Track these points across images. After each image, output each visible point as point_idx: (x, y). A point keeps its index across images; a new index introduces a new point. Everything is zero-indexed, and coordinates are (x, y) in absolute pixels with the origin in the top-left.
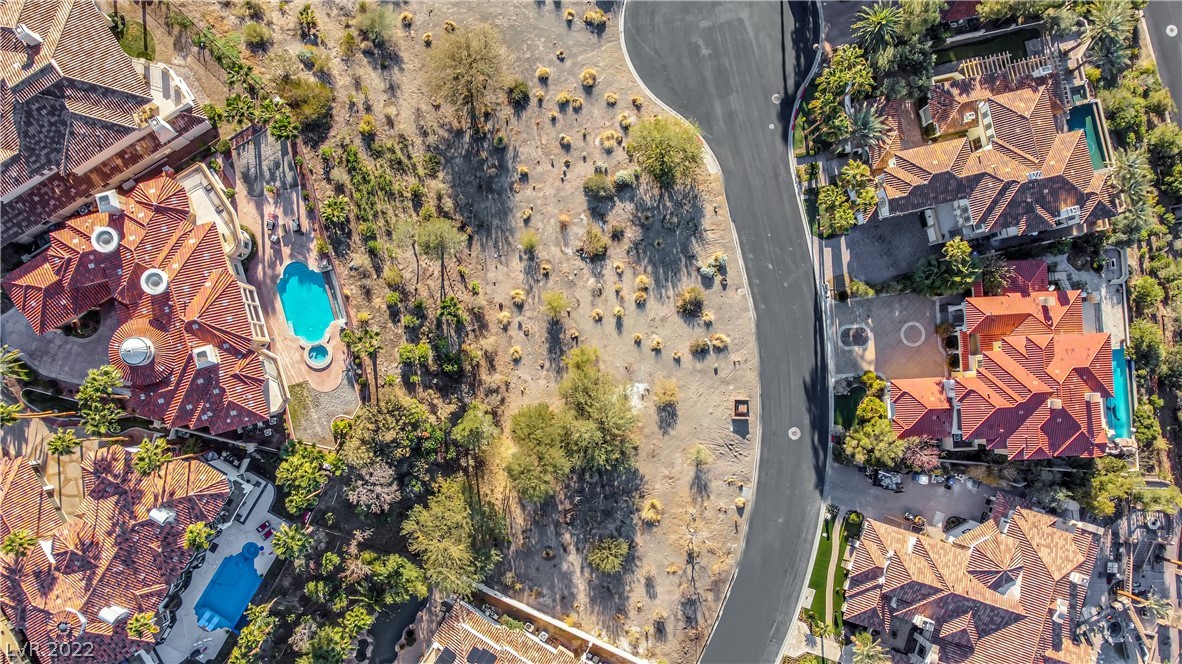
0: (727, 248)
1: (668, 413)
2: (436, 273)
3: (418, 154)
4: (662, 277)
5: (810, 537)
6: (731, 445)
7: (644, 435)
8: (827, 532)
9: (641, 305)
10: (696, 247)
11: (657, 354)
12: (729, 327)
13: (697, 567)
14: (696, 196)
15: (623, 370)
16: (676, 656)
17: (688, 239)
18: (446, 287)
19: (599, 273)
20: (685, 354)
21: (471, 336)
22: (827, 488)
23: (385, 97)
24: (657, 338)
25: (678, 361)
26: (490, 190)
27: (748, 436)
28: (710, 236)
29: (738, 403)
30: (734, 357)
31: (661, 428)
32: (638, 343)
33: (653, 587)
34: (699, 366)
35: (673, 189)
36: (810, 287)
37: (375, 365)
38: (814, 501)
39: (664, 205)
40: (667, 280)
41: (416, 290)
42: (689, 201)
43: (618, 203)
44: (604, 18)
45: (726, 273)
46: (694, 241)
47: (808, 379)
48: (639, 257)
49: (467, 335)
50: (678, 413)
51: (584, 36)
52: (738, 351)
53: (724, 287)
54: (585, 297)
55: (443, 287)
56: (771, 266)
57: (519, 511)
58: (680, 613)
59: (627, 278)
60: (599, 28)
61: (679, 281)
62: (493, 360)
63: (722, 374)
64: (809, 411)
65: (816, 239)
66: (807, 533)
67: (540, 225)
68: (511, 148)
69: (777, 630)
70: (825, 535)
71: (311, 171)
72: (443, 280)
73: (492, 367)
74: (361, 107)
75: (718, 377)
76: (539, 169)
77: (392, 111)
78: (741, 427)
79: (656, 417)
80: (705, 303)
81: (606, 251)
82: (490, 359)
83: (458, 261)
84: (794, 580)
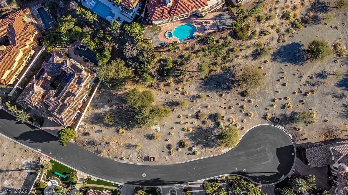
0: (200, 155)
1: (151, 137)
2: (193, 69)
3: (228, 65)
4: (192, 136)
5: (113, 180)
6: (141, 156)
7: (144, 130)
8: (114, 185)
9: (183, 129)
10: (200, 146)
11: (169, 134)
12: (176, 155)
13: (105, 145)
14: (215, 146)
15: (164, 124)
16: (78, 139)
17: (203, 143)
18: (189, 72)
19: (193, 117)
20: (169, 142)
21: (174, 79)
22: (128, 185)
23: (244, 55)
24: (173, 134)
25: (167, 140)
26: (217, 85)
27: (144, 161)
28: (204, 150)
29: (154, 158)
30: (167, 157)
31: (147, 135)
32: (172, 128)
33: (99, 132)
34: (165, 146)
35: (218, 139)
36: (188, 180)
37: (166, 51)
38: (124, 181)
39: (213, 137)
40: (190, 137)
41: (188, 63)
42: (214, 144)
43: (213, 123)
44: (268, 119)
45: (193, 155)
46: (202, 145)
47: (161, 179)
48: (198, 129)
49: (175, 78)
50: (151, 140)
52: (169, 158)
53: (189, 154)
54: (186, 113)
55: (189, 71)
56: (194, 168)
57: (123, 93)
58: (91, 140)
59: (192, 125)
60: (265, 117)
61: (190, 141)
62: (167, 86)
63: (162, 153)
64: (151, 180)
65: (203, 182)
66: (114, 179)
67: (207, 100)
68: (229, 92)
69: (85, 170)
70: (113, 184)
71: (222, 33)
72: (191, 71)
73: (165, 85)
74: (241, 48)
75: (162, 152)
76: (223, 100)
77: (240, 57)
78: (146, 159)
79: (150, 133)
80: (184, 148)
81: (199, 119)
82: (168, 85)
83: (196, 76)
84: (100, 175)
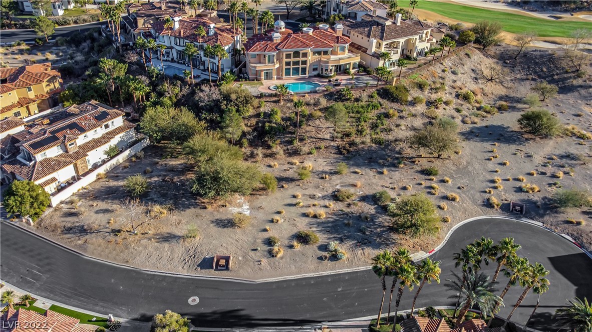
0: (351, 263)
1: (229, 224)
2: (320, 136)
3: (383, 136)
4: (326, 225)
5: (97, 308)
6: (195, 256)
7: (213, 211)
8: (96, 321)
9: (305, 215)
10: (350, 243)
11: (270, 221)
12: (288, 259)
13: (107, 234)
14: (388, 245)
15: (260, 205)
16: (47, 222)
17: (354, 239)
18: (312, 139)
19: (325, 198)
20: (272, 233)
21: (285, 148)
22: (137, 323)
23: (410, 126)
24: (281, 221)
25: (265, 230)
26: (370, 162)
27: (199, 269)
28: (359, 252)
29: (227, 259)
30: (264, 261)
31: (216, 220)
32: (279, 213)
33: (103, 213)
34: (259, 241)
35: (390, 232)
36: (320, 318)
37: (270, 102)
38: (129, 313)
39: (378, 228)
40: (323, 227)
41: (309, 125)
42: (383, 241)
43: (373, 207)
44: (496, 206)
45: (331, 261)
46: (354, 242)
47: (243, 313)
48: (339, 215)
49: (285, 146)
50: (225, 229)
51: (480, 197)
52: (270, 264)
53: (321, 258)
54: (311, 191)
55: (312, 138)
56: (339, 290)
58: (77, 224)
59: (325, 210)
60: (488, 204)
61: (324, 234)
62: (270, 157)
63: (252, 254)
64: (214, 313)
65: (369, 323)
66: (102, 306)
67: (352, 177)
68: (397, 169)
69: (29, 282)
70: (94, 319)
71: (364, 90)
72: (316, 138)
73: (266, 156)
74: (401, 114)
75: (250, 251)
76: (387, 178)
77: (403, 127)
78: (206, 264)
79: (224, 218)
80: (307, 246)
81: (340, 201)
82: (272, 155)
83: (327, 147)
84: (65, 295)
